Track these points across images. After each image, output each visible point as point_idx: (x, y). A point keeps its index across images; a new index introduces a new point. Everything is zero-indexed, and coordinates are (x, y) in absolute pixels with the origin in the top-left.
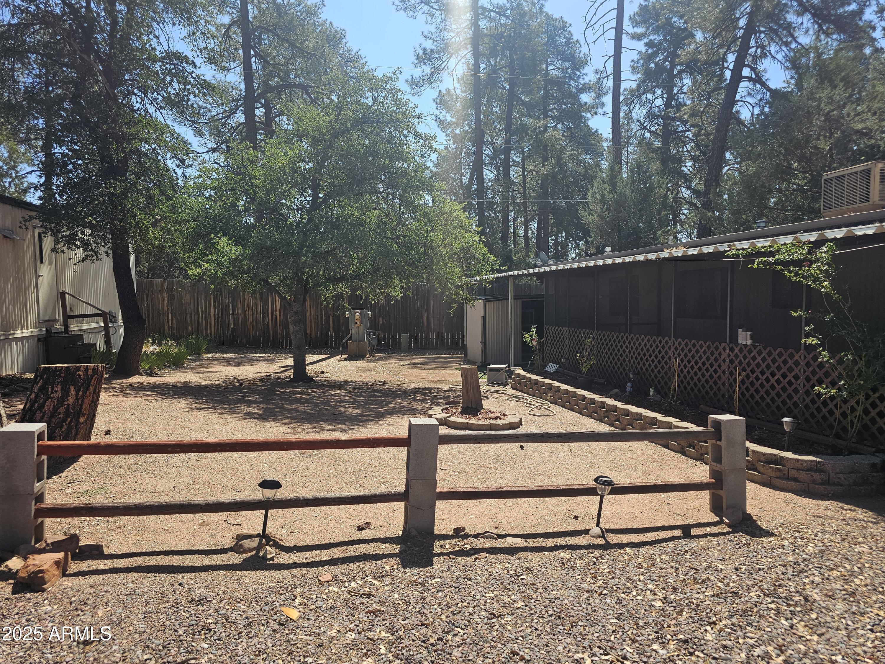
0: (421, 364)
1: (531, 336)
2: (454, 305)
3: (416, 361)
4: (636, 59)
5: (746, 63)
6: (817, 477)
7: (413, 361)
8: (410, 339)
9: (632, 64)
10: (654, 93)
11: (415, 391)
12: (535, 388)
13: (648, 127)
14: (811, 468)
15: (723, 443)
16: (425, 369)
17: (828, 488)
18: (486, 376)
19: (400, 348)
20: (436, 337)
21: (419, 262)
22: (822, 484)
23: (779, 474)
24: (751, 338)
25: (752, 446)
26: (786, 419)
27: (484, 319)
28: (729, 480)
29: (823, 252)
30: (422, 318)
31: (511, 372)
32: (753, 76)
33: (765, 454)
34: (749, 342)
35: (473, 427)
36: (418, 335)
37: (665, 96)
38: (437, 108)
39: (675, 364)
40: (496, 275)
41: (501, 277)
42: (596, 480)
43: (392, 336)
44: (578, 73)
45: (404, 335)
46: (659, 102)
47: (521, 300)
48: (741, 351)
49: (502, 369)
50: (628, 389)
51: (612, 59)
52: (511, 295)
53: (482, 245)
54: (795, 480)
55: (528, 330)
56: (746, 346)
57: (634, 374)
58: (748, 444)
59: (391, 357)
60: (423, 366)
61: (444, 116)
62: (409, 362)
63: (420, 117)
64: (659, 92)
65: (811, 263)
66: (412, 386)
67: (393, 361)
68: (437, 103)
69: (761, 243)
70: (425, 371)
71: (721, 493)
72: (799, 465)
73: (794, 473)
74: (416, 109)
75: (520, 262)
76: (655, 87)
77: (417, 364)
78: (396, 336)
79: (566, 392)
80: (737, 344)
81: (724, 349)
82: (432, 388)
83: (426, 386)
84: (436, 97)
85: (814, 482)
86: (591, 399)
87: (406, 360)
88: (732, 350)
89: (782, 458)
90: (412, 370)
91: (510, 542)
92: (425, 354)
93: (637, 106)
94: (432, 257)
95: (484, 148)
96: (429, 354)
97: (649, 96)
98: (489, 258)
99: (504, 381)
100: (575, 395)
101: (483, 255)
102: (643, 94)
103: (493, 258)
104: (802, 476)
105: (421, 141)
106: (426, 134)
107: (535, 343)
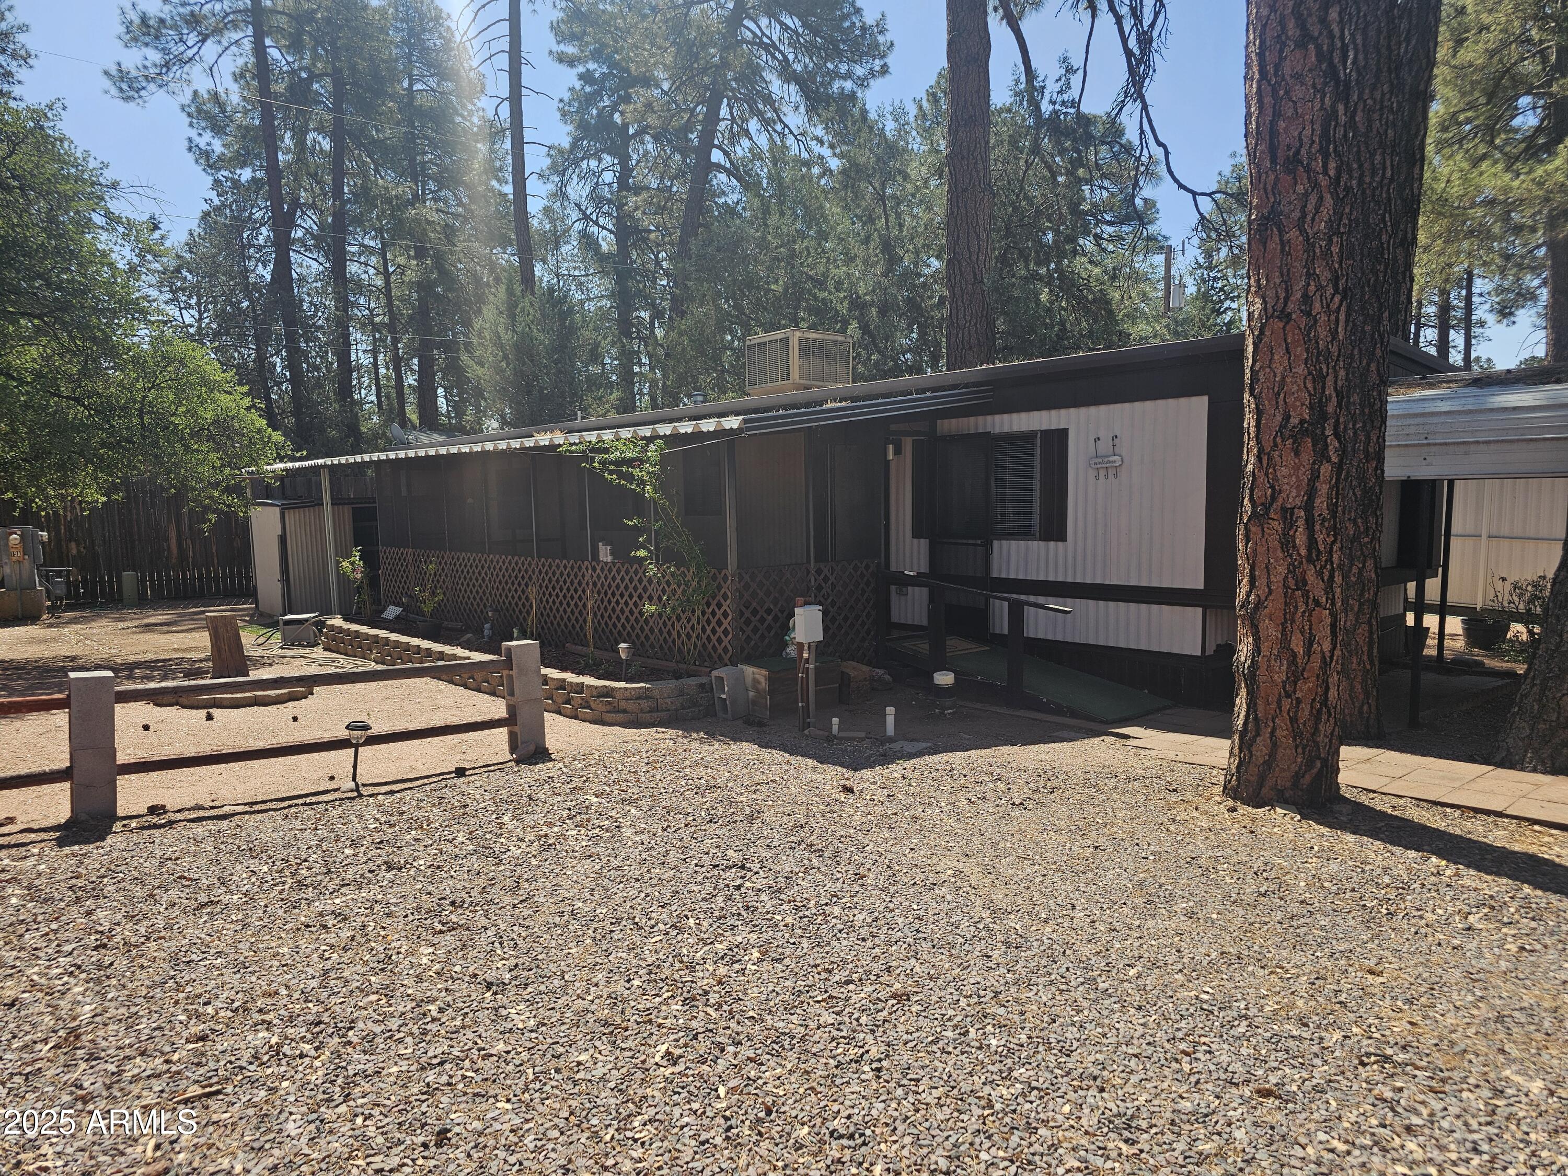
0: (161, 625)
1: (352, 563)
2: (213, 517)
3: (152, 620)
4: (566, 99)
5: (716, 142)
6: (645, 704)
7: (146, 621)
8: (143, 581)
9: (561, 105)
10: (600, 160)
11: (138, 665)
12: (355, 644)
13: (594, 217)
14: (641, 696)
15: (514, 672)
16: (168, 632)
17: (655, 715)
18: (278, 635)
19: (121, 600)
20: (200, 575)
21: (130, 442)
22: (650, 712)
23: (609, 708)
24: (612, 554)
25: (553, 673)
26: (623, 645)
27: (283, 539)
28: (523, 715)
29: (652, 452)
30: (167, 540)
31: (323, 624)
32: (728, 165)
33: (596, 688)
34: (609, 559)
35: (225, 703)
36: (160, 576)
37: (618, 168)
38: (191, 125)
39: (532, 592)
40: (290, 465)
41: (306, 468)
42: (347, 728)
43: (102, 578)
44: (470, 107)
45: (128, 575)
46: (608, 177)
47: (350, 507)
48: (602, 569)
49: (306, 620)
50: (486, 632)
51: (506, 104)
52: (327, 498)
53: (254, 414)
54: (625, 711)
55: (348, 556)
56: (606, 563)
57: (496, 610)
58: (544, 671)
59: (99, 616)
60: (165, 628)
61: (208, 144)
62: (136, 623)
63: (115, 185)
64: (608, 159)
65: (642, 461)
66: (131, 659)
67: (104, 622)
68: (189, 115)
69: (592, 437)
70: (167, 636)
71: (516, 729)
72: (627, 694)
73: (623, 704)
74: (105, 172)
75: (376, 436)
76: (603, 151)
77: (155, 625)
78: (110, 578)
79: (397, 644)
80: (598, 562)
81: (587, 569)
82: (170, 660)
83: (162, 657)
84: (187, 102)
85: (642, 711)
86: (427, 649)
87: (131, 620)
88: (594, 569)
89: (613, 689)
90: (141, 636)
91: (227, 809)
92: (176, 608)
93: (575, 177)
94: (157, 434)
95: (299, 213)
96: (186, 607)
97: (593, 164)
98: (269, 437)
99: (312, 640)
100: (407, 646)
101: (259, 431)
102: (582, 159)
103: (277, 437)
104: (631, 706)
105: (121, 229)
106: (128, 220)
107: (359, 576)
